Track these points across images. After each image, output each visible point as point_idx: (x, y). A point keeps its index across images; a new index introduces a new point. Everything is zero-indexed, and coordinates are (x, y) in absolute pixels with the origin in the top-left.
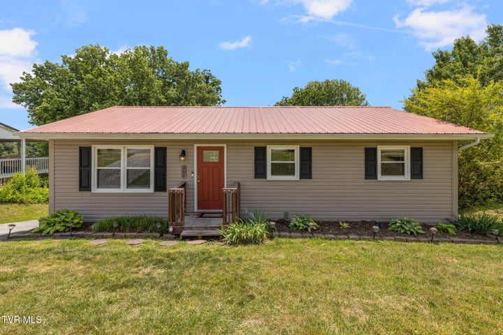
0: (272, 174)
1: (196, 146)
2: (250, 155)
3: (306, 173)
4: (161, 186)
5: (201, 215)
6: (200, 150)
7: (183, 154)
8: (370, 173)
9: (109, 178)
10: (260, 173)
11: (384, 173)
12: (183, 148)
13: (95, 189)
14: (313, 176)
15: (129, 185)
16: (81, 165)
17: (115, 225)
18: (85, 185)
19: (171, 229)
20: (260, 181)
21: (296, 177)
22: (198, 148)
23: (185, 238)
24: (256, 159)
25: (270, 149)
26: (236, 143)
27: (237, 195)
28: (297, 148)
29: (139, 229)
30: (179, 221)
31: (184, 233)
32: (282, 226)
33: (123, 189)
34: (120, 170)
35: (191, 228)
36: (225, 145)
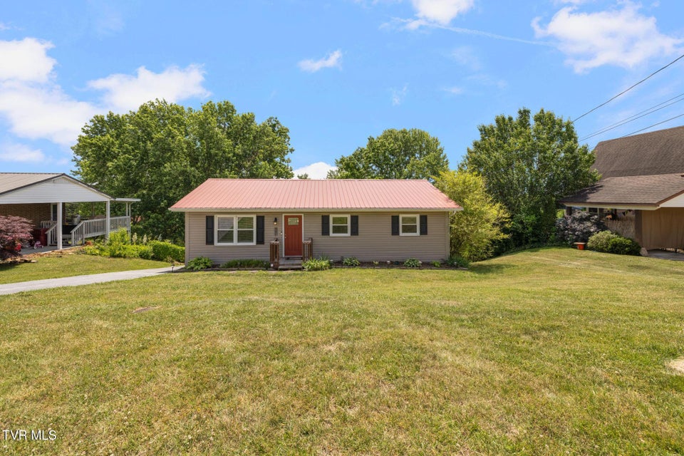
0: (333, 232)
1: (283, 215)
2: (319, 220)
3: (355, 231)
4: (261, 241)
5: (288, 259)
6: (286, 218)
7: (276, 220)
8: (395, 231)
9: (227, 237)
10: (325, 231)
11: (404, 231)
12: (276, 216)
13: (216, 243)
14: (359, 234)
15: (239, 240)
16: (207, 228)
17: (239, 263)
18: (210, 241)
19: (272, 265)
20: (325, 238)
21: (349, 234)
22: (285, 216)
23: (281, 270)
24: (323, 223)
25: (331, 217)
26: (310, 214)
27: (311, 246)
28: (349, 217)
29: (253, 265)
30: (276, 260)
31: (280, 267)
32: (338, 264)
33: (235, 243)
34: (232, 231)
35: (283, 265)
36: (303, 215)
